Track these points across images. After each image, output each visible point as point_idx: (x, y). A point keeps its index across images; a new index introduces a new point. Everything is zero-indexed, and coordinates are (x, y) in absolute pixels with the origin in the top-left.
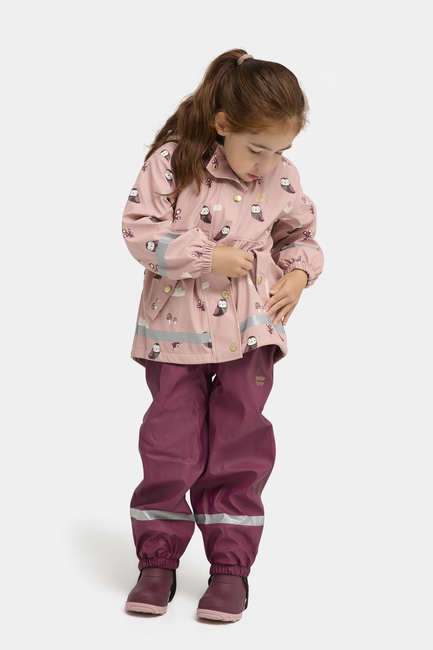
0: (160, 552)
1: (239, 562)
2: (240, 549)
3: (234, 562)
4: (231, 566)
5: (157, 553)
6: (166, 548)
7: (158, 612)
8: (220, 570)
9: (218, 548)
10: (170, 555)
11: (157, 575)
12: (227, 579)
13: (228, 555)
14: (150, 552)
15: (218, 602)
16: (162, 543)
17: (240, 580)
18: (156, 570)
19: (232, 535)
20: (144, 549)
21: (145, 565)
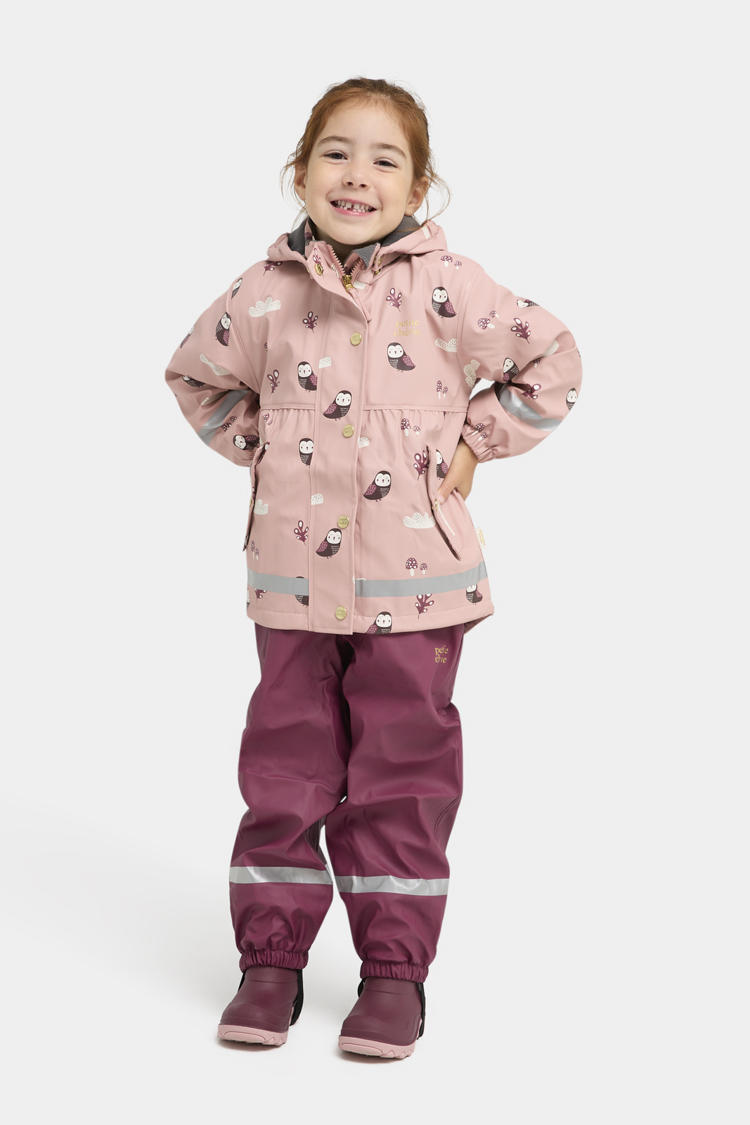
0: (275, 940)
1: (410, 958)
2: (410, 935)
3: (400, 958)
4: (396, 963)
5: (269, 942)
6: (285, 933)
7: (271, 1042)
8: (377, 970)
9: (374, 934)
10: (291, 944)
11: (270, 978)
12: (389, 985)
13: (392, 946)
14: (258, 940)
15: (375, 1025)
16: (277, 924)
17: (411, 987)
18: (268, 969)
19: (398, 912)
20: (248, 935)
21: (249, 962)
